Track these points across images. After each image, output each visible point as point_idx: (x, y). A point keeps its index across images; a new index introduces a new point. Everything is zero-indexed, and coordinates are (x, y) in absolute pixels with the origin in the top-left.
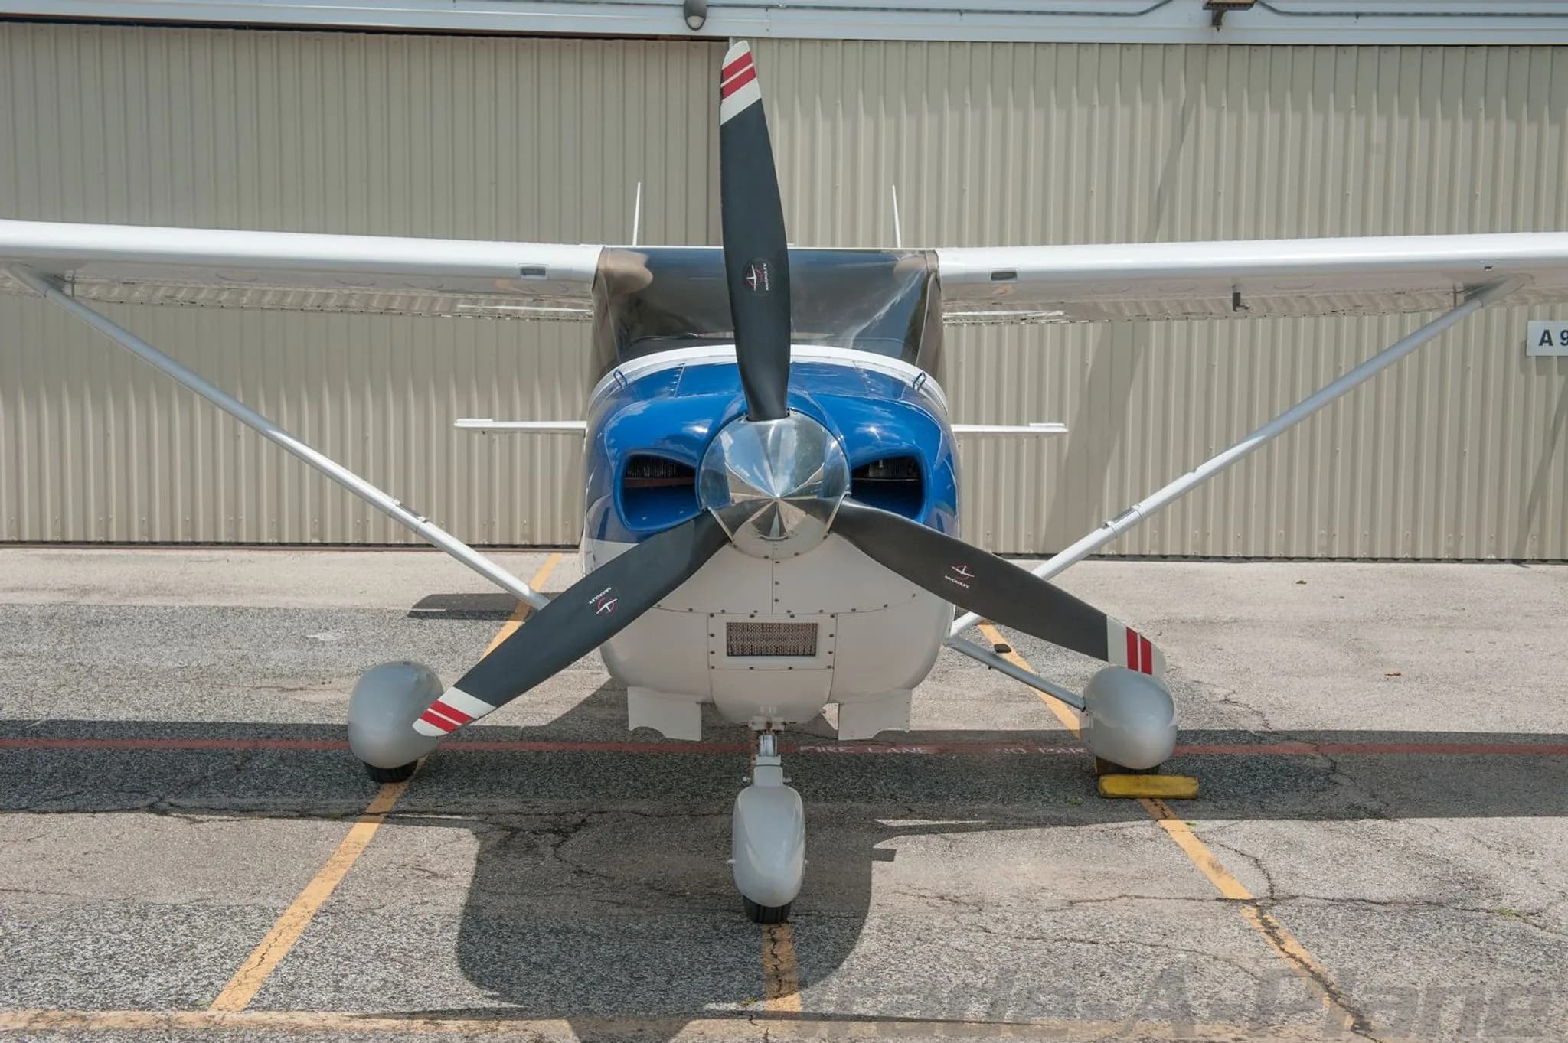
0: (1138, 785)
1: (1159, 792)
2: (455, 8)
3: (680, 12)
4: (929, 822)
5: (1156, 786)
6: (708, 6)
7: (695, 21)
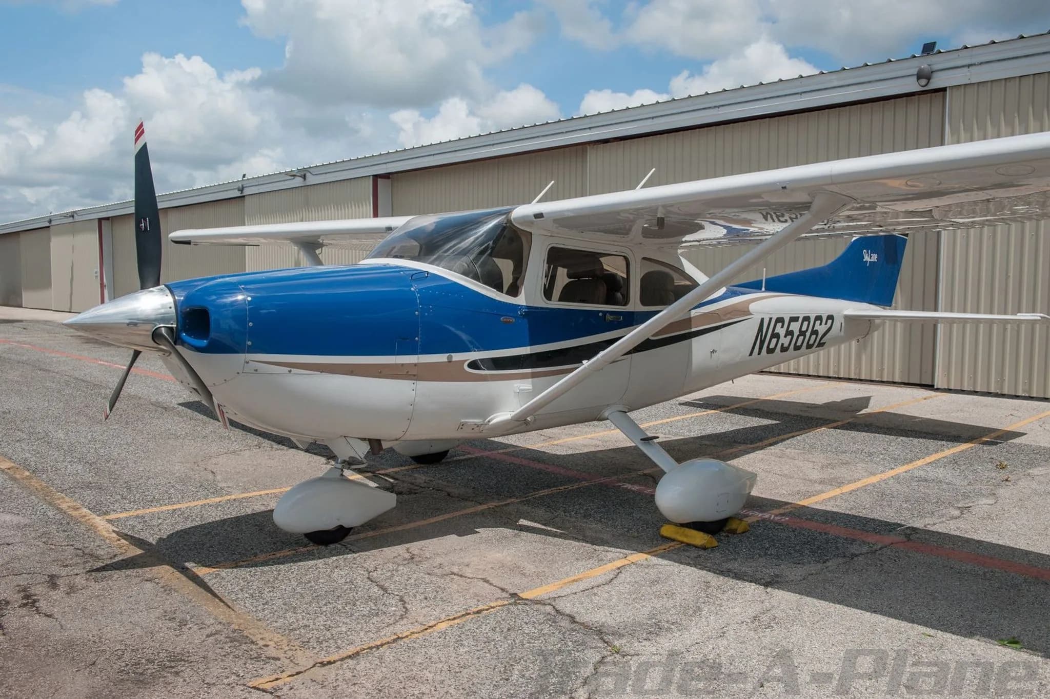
0: (678, 533)
1: (685, 540)
2: (801, 98)
3: (915, 78)
4: (543, 527)
5: (686, 536)
6: (932, 72)
7: (923, 82)
